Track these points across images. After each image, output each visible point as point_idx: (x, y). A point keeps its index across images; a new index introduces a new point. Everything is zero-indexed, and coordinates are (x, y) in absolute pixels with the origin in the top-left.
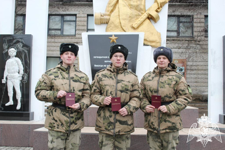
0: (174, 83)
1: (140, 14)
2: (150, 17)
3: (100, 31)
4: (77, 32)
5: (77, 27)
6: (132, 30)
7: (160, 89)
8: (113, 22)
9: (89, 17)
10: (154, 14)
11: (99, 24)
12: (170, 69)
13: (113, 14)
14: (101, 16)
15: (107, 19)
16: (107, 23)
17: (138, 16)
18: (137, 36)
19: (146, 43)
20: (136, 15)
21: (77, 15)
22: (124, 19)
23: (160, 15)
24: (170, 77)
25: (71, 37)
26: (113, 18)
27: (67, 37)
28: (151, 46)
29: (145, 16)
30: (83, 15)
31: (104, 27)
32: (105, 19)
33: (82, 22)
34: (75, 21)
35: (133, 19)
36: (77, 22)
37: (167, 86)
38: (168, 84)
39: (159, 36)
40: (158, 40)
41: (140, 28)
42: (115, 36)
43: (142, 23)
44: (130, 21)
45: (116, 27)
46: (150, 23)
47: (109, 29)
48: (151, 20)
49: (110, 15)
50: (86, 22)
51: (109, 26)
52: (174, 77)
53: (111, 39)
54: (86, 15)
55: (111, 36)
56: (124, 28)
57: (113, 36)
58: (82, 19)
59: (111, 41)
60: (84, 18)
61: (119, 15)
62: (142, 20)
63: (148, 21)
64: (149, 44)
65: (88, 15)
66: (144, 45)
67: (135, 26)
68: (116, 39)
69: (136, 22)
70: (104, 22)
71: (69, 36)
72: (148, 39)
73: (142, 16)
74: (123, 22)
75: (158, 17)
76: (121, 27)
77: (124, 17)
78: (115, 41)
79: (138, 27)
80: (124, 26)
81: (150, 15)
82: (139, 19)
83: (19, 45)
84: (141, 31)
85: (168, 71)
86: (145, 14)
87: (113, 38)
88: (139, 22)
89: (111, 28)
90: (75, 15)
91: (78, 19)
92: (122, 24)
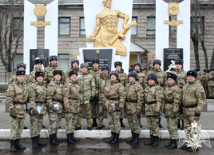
0: (117, 89)
1: (114, 35)
2: (120, 37)
3: (90, 46)
4: (71, 32)
5: (71, 28)
6: (109, 45)
7: (110, 91)
8: (97, 41)
9: (82, 19)
10: (122, 36)
11: (89, 42)
12: (117, 82)
13: (97, 36)
14: (90, 37)
15: (94, 39)
16: (94, 41)
17: (112, 37)
18: (111, 50)
19: (117, 53)
20: (112, 36)
21: (71, 18)
22: (104, 39)
23: (126, 36)
24: (116, 86)
25: (66, 37)
26: (98, 38)
27: (63, 37)
28: (121, 55)
29: (117, 37)
30: (76, 18)
31: (92, 44)
32: (93, 39)
33: (76, 24)
34: (70, 23)
35: (110, 39)
36: (71, 24)
37: (113, 90)
38: (114, 89)
39: (126, 49)
40: (125, 52)
41: (114, 44)
42: (99, 50)
43: (115, 41)
44: (108, 40)
45: (99, 44)
46: (120, 41)
47: (95, 45)
48: (121, 39)
49: (95, 37)
50: (79, 24)
51: (95, 43)
52: (118, 86)
53: (96, 52)
54: (79, 18)
55: (96, 50)
56: (104, 44)
57: (98, 50)
58: (76, 21)
59: (97, 53)
60: (77, 20)
61: (101, 37)
62: (115, 39)
63: (119, 39)
64: (119, 54)
65: (81, 18)
66: (116, 54)
67: (111, 43)
68: (99, 52)
69: (111, 41)
70: (92, 41)
71: (64, 36)
72: (118, 51)
73: (115, 37)
74: (103, 41)
75: (125, 38)
76: (103, 44)
77: (104, 38)
78: (99, 53)
79: (113, 44)
80: (104, 43)
81: (120, 36)
82: (113, 39)
83: (41, 56)
84: (115, 46)
85: (116, 83)
86: (117, 36)
87: (98, 51)
88: (113, 41)
89: (96, 44)
90: (70, 18)
91: (71, 21)
92: (103, 42)
